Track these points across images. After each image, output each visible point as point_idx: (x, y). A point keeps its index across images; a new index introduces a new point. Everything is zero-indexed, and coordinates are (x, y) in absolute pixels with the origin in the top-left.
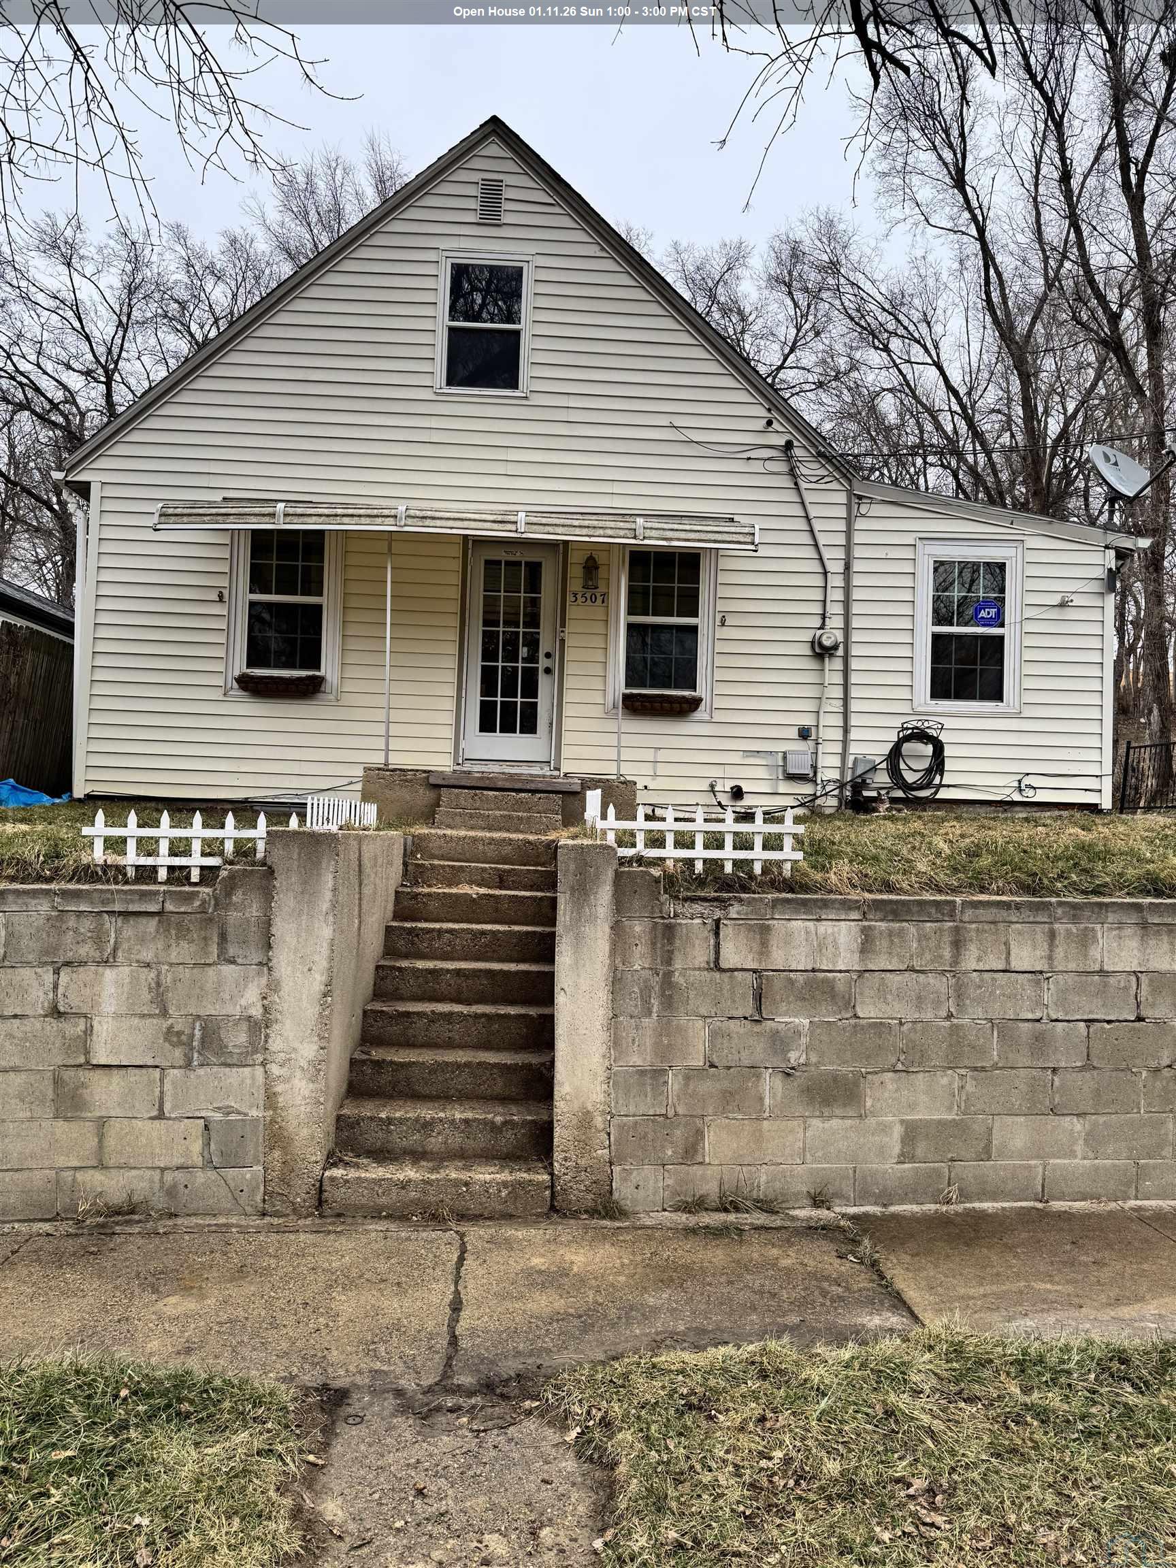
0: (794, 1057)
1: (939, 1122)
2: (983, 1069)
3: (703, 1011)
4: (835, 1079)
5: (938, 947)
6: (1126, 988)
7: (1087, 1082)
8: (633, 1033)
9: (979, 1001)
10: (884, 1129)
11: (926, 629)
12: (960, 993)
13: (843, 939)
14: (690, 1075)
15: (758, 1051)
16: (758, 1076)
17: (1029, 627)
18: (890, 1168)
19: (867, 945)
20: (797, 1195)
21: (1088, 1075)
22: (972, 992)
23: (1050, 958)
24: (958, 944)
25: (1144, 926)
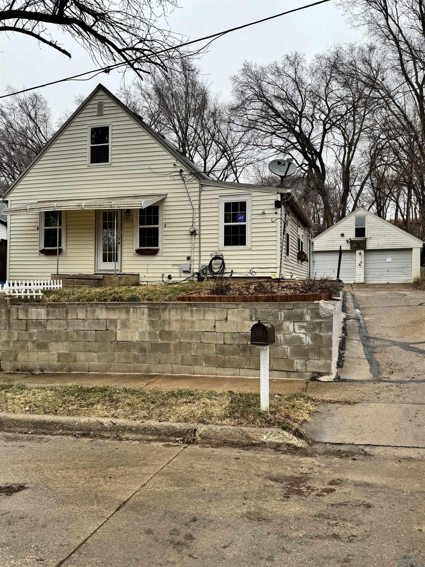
0: (34, 338)
1: (65, 353)
2: (73, 341)
3: (16, 328)
4: (43, 343)
5: (63, 314)
6: (104, 323)
7: (96, 345)
8: (3, 333)
9: (71, 326)
10: (53, 355)
11: (222, 224)
12: (67, 324)
13: (43, 312)
14: (14, 342)
15: (27, 337)
16: (27, 343)
17: (254, 221)
18: (55, 363)
19: (48, 314)
20: (37, 368)
21: (96, 343)
22: (70, 324)
23: (86, 316)
24: (67, 313)
25: (107, 308)
